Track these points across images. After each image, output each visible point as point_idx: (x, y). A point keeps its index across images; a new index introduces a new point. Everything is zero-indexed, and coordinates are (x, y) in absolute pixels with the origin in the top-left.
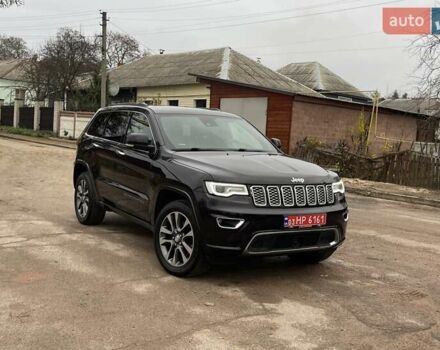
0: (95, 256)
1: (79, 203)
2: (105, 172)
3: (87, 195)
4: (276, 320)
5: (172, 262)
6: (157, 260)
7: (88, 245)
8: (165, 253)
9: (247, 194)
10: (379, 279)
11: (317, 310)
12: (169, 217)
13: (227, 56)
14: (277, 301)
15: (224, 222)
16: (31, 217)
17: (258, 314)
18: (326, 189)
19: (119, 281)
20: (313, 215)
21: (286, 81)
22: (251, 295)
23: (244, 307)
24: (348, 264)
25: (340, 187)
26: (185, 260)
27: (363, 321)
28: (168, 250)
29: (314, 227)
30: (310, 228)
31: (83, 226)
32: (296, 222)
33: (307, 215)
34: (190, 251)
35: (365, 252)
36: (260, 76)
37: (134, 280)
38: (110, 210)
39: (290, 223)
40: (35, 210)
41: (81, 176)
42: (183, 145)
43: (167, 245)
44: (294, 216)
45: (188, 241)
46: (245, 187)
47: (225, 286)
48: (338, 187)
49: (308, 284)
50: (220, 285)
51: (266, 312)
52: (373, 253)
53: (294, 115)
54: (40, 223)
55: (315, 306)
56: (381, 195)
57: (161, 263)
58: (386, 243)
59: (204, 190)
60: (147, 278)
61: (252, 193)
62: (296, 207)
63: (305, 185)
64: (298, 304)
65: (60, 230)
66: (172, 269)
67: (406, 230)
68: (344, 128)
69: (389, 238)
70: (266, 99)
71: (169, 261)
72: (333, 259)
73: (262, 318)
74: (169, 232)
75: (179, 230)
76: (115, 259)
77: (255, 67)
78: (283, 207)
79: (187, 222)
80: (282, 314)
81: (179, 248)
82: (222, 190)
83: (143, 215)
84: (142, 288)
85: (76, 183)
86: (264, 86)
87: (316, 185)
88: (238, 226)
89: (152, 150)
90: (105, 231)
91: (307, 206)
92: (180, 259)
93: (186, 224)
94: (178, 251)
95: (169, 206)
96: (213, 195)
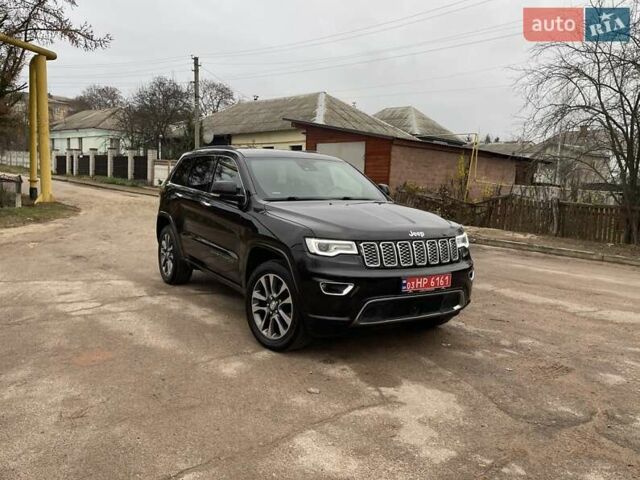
0: (178, 326)
1: (163, 260)
2: (189, 224)
3: (171, 251)
4: (399, 413)
5: (267, 333)
6: (249, 330)
7: (171, 311)
8: (259, 322)
9: (356, 252)
10: (511, 347)
11: (446, 395)
12: (262, 280)
13: (322, 101)
14: (395, 384)
15: (329, 288)
16: (111, 276)
17: (375, 405)
18: (449, 243)
19: (203, 359)
20: (436, 276)
21: (382, 126)
22: (363, 375)
23: (357, 394)
24: (470, 328)
25: (464, 241)
26: (283, 332)
27: (505, 410)
28: (262, 319)
29: (436, 290)
30: (432, 292)
31: (168, 286)
32: (417, 284)
33: (429, 277)
34: (289, 321)
35: (486, 311)
36: (356, 121)
37: (222, 358)
38: (197, 268)
39: (409, 287)
40: (116, 268)
41: (165, 229)
42: (277, 194)
43: (261, 313)
44: (413, 278)
45: (286, 308)
46: (354, 243)
47: (332, 362)
48: (462, 241)
49: (430, 357)
50: (325, 362)
51: (385, 401)
52: (496, 313)
53: (393, 159)
54: (120, 283)
55: (442, 390)
56: (487, 242)
57: (254, 333)
58: (508, 299)
59: (305, 249)
60: (237, 355)
61: (363, 251)
62: (415, 266)
63: (425, 240)
64: (422, 387)
65: (140, 292)
66: (267, 342)
67: (525, 283)
68: (444, 172)
69: (508, 292)
70: (364, 143)
71: (264, 332)
72: (453, 322)
73: (380, 411)
74: (263, 298)
75: (275, 295)
76: (201, 329)
77: (350, 111)
78: (400, 267)
79: (284, 287)
80: (405, 404)
81: (276, 317)
82: (326, 248)
83: (233, 275)
84: (231, 368)
85: (160, 238)
86: (359, 129)
87: (438, 239)
88: (346, 292)
89: (241, 200)
90: (193, 291)
91: (428, 265)
92: (276, 330)
93: (282, 289)
94: (274, 320)
95: (262, 267)
96: (315, 254)
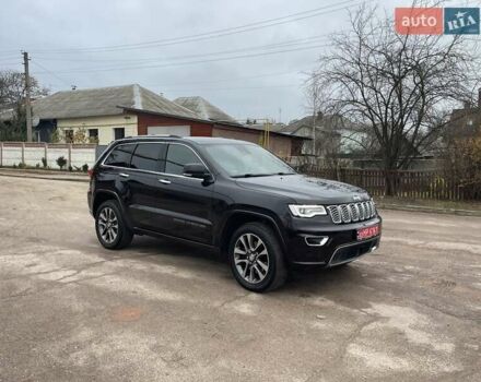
1: (102, 231)
3: (114, 222)
5: (249, 280)
8: (241, 271)
9: (325, 213)
12: (242, 239)
13: (137, 91)
15: (311, 241)
22: (341, 301)
26: (262, 277)
28: (243, 268)
29: (372, 237)
30: (370, 239)
32: (364, 234)
33: (368, 228)
34: (266, 268)
39: (360, 237)
41: (105, 204)
43: (243, 265)
45: (263, 259)
50: (303, 296)
51: (374, 317)
59: (289, 214)
61: (330, 212)
62: (360, 221)
65: (97, 258)
66: (253, 287)
70: (189, 127)
71: (246, 279)
73: (379, 324)
74: (243, 253)
75: (253, 250)
77: (161, 100)
79: (260, 242)
80: (389, 318)
81: (255, 266)
82: (303, 211)
84: (245, 309)
88: (322, 243)
91: (366, 219)
92: (256, 276)
93: (258, 245)
94: (254, 269)
95: (241, 229)
96: (298, 216)
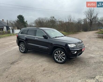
12: (57, 52)
43: (57, 58)
46: (75, 45)
71: (58, 61)
88: (75, 53)
94: (61, 58)
96: (70, 47)
